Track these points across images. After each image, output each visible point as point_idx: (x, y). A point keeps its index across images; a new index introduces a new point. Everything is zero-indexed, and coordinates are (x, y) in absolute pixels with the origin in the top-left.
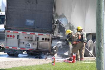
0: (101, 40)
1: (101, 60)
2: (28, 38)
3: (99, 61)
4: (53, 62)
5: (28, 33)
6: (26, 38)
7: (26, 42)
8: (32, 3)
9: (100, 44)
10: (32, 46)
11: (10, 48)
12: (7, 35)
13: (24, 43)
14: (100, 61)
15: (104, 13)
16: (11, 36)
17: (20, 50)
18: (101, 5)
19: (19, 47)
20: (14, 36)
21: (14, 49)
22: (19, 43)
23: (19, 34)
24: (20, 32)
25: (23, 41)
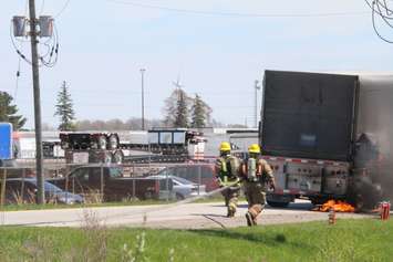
2: (305, 171)
4: (332, 218)
5: (304, 161)
6: (299, 170)
7: (301, 179)
10: (312, 186)
13: (295, 180)
19: (287, 188)
23: (287, 163)
24: (289, 160)
25: (295, 177)
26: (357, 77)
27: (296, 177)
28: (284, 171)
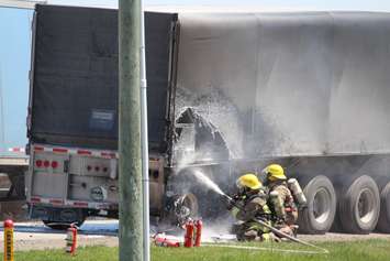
0: (133, 168)
1: (132, 229)
2: (97, 169)
3: (126, 233)
5: (97, 153)
6: (89, 168)
7: (91, 184)
8: (110, 56)
9: (129, 180)
10: (108, 194)
11: (45, 201)
12: (37, 159)
13: (84, 185)
14: (130, 235)
15: (145, 85)
16: (47, 164)
17: (75, 209)
18: (131, 59)
19: (69, 198)
20: (55, 165)
21: (54, 204)
22: (70, 188)
23: (70, 156)
24: (73, 151)
25: (83, 180)
26: (175, 16)
27: (85, 180)
28: (66, 171)
